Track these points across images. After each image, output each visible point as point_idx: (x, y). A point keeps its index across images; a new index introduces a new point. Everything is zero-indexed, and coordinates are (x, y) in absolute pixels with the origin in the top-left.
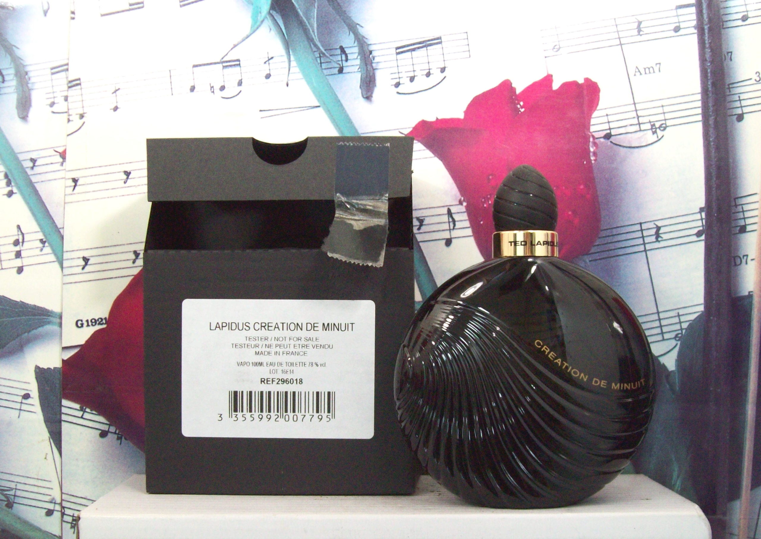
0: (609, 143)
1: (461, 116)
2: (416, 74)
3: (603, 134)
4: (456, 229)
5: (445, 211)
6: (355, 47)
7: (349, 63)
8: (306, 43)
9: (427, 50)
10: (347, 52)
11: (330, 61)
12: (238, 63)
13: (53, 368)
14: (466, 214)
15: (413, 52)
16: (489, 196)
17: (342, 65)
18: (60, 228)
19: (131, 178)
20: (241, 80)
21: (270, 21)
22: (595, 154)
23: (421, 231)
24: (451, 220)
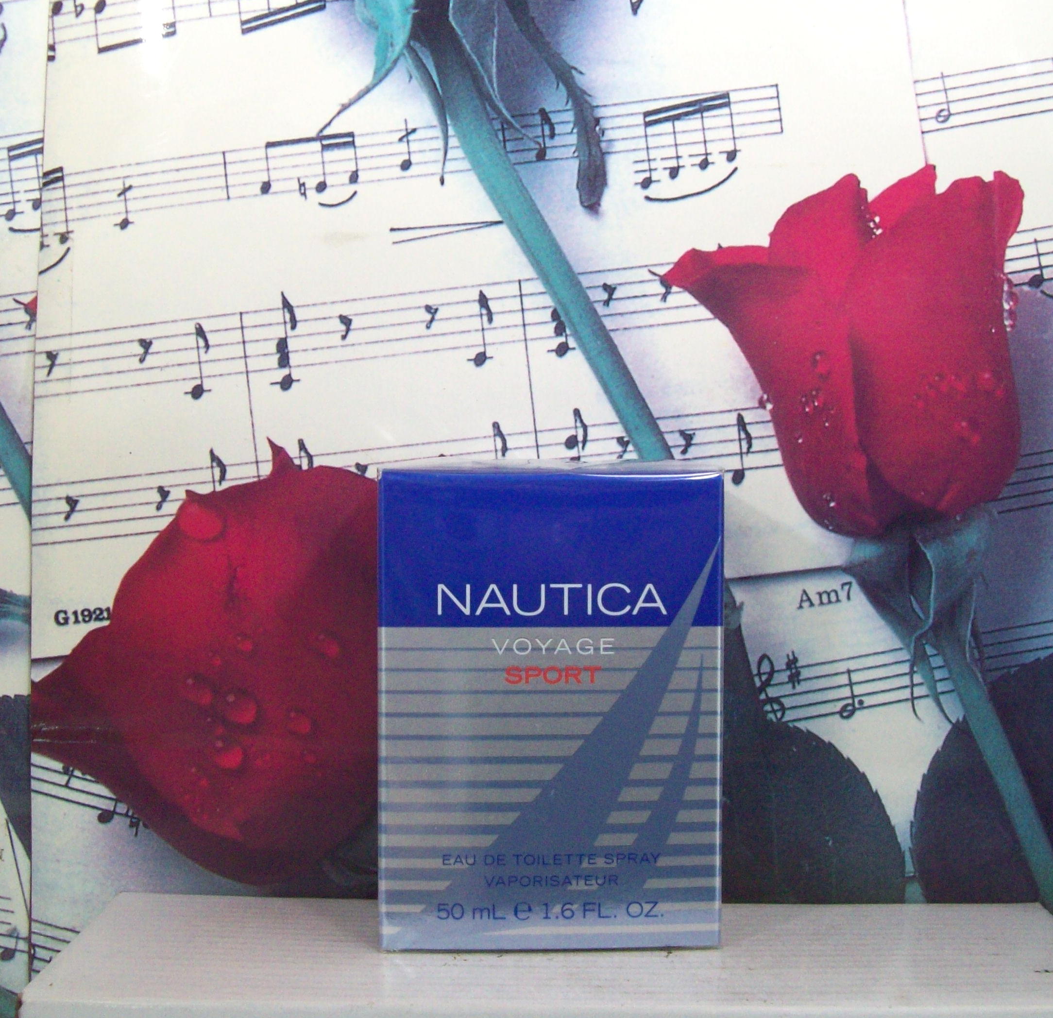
0: (1039, 295)
1: (765, 242)
2: (681, 163)
3: (1027, 277)
4: (753, 452)
5: (732, 418)
6: (567, 110)
7: (557, 141)
8: (477, 102)
9: (702, 117)
10: (554, 121)
11: (520, 136)
12: (350, 139)
13: (12, 697)
14: (771, 425)
15: (677, 123)
16: (814, 393)
17: (544, 144)
18: (26, 443)
19: (152, 353)
20: (357, 171)
21: (410, 61)
22: (1011, 313)
23: (687, 456)
24: (743, 436)
